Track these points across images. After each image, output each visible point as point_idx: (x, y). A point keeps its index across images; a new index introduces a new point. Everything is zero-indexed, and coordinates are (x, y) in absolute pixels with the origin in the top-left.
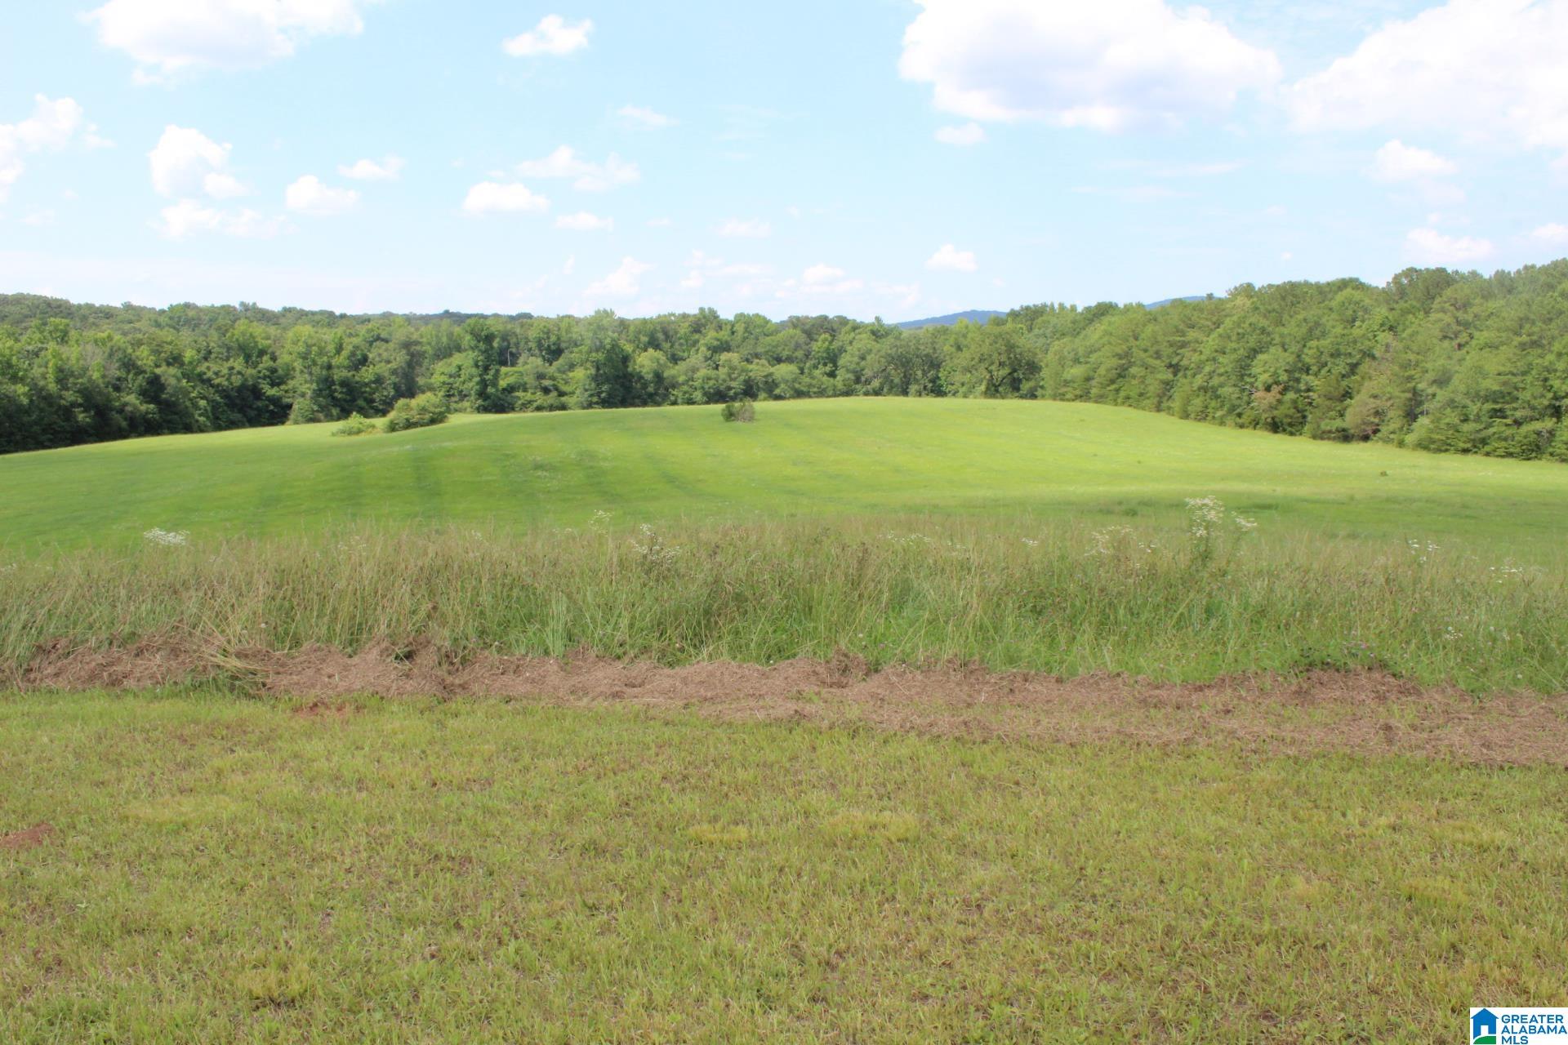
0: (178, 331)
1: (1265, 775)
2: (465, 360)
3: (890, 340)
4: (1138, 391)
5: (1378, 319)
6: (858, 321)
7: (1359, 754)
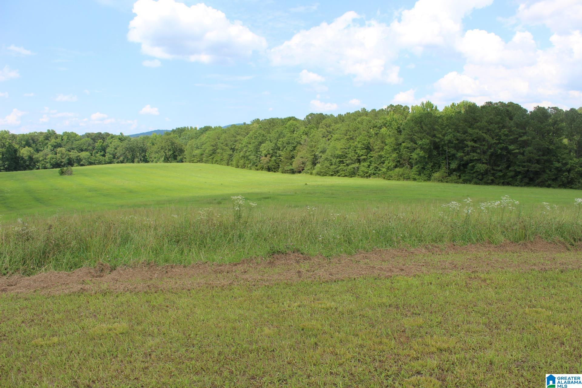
1: (256, 293)
3: (126, 141)
4: (220, 158)
5: (302, 131)
6: (114, 134)
7: (290, 282)
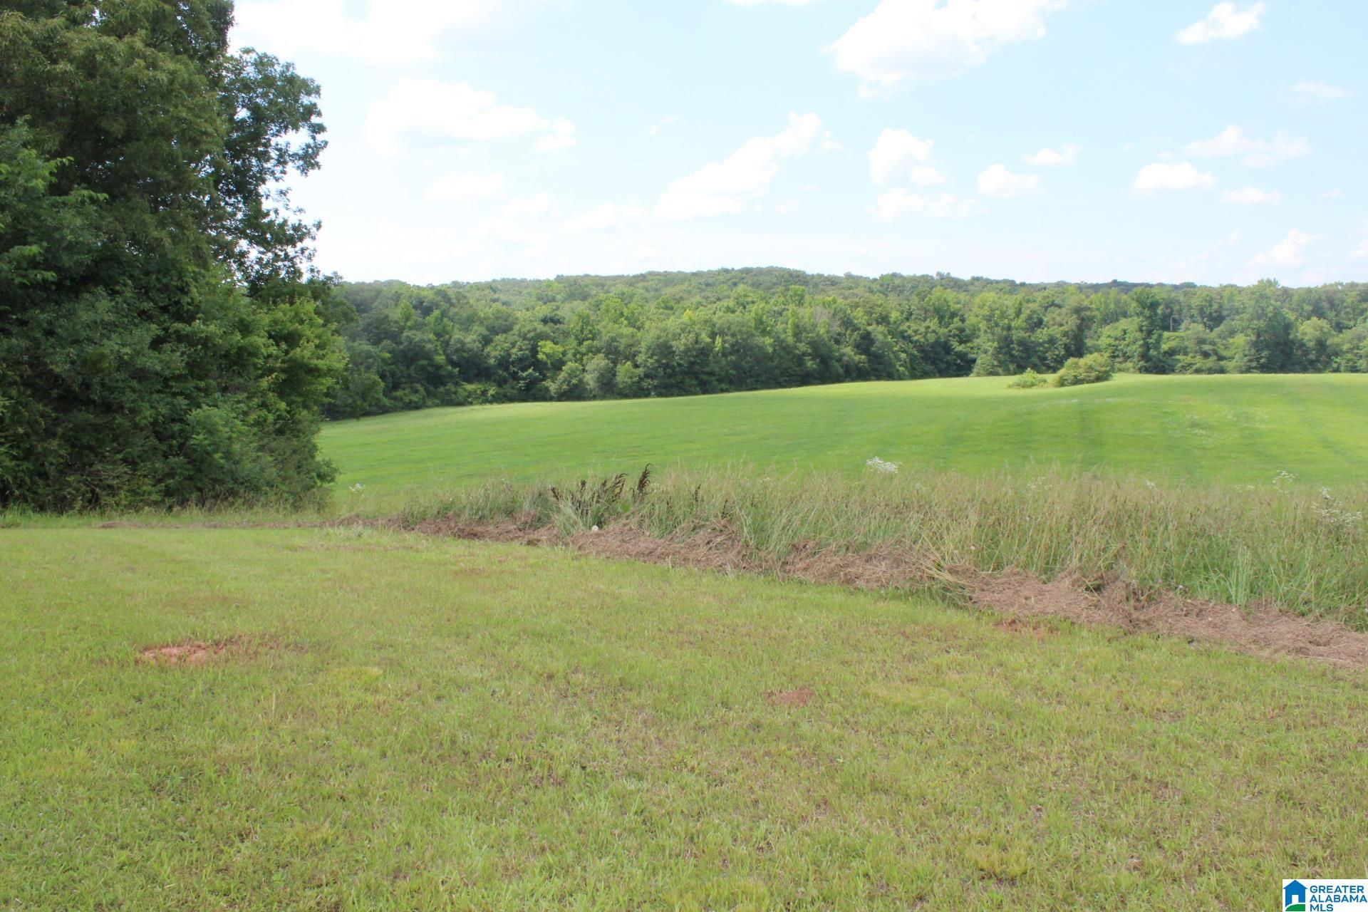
0: (887, 296)
2: (1130, 325)
